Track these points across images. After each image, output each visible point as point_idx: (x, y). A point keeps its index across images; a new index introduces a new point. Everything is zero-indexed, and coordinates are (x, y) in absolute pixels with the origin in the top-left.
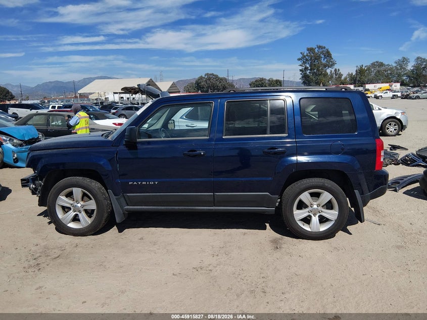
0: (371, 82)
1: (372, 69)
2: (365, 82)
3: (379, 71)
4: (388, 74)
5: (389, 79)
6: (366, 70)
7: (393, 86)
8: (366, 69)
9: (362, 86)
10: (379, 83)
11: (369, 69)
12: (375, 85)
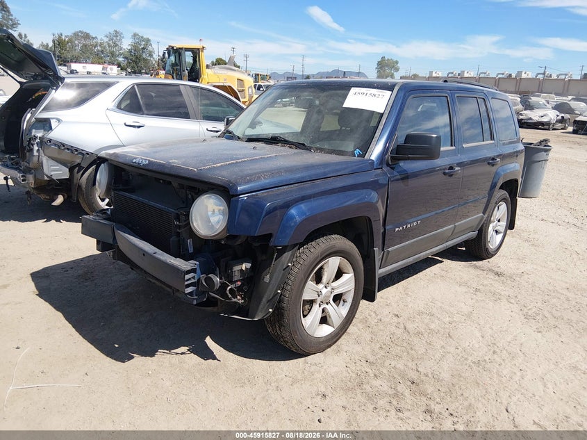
0: (77, 61)
1: (76, 42)
2: (69, 60)
3: (85, 46)
4: (98, 51)
5: (101, 58)
6: (68, 42)
7: (108, 69)
8: (67, 39)
9: (65, 65)
10: (89, 63)
11: (70, 41)
12: (84, 65)
